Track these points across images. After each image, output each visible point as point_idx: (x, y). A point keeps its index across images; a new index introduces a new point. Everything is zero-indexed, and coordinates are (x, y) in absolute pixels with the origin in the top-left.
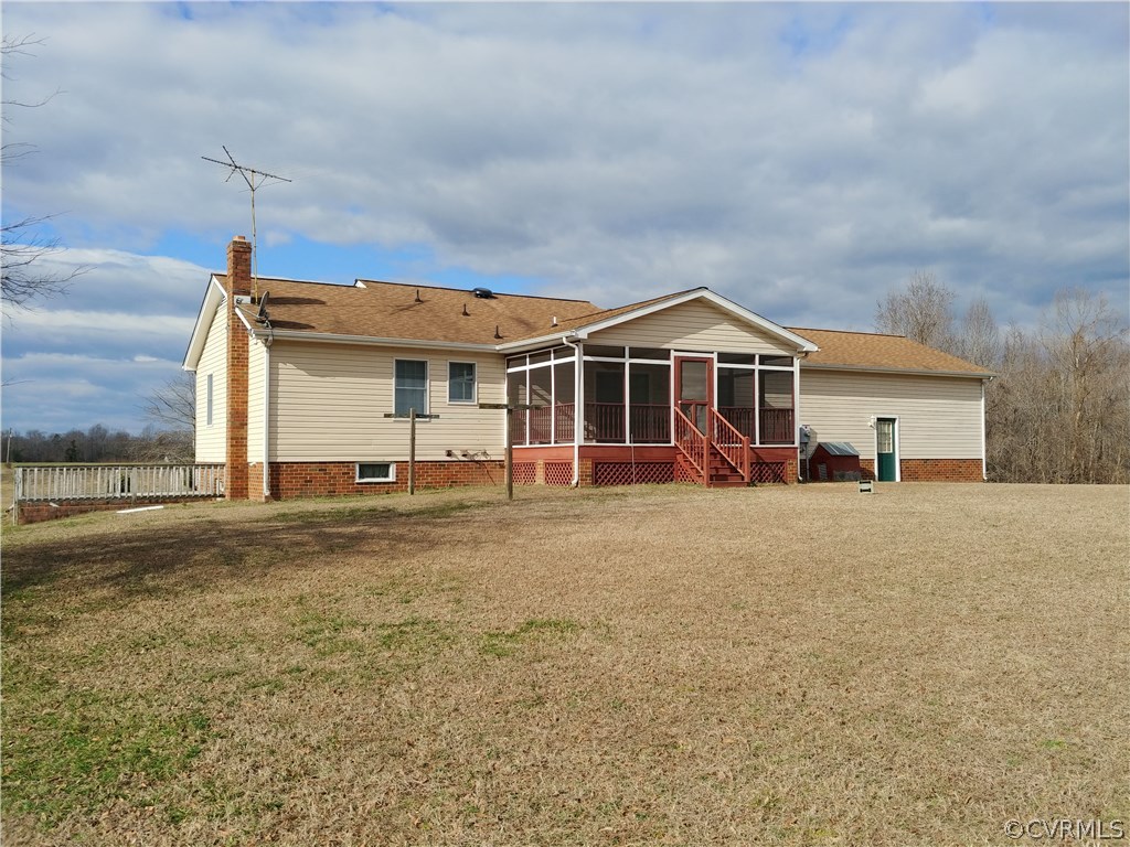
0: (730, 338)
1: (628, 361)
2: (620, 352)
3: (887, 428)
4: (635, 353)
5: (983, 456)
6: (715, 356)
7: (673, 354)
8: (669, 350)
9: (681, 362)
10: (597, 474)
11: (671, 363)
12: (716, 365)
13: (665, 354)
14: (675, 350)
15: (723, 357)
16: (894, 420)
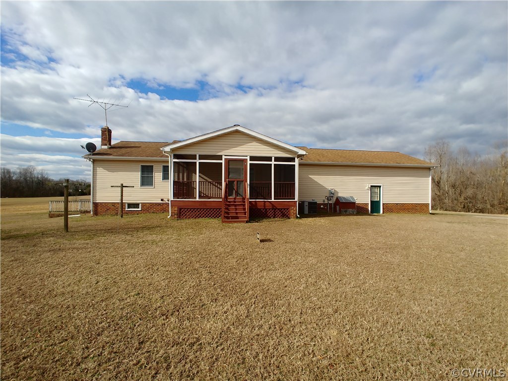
0: (257, 149)
1: (198, 161)
2: (194, 157)
3: (377, 190)
4: (201, 157)
5: (430, 202)
6: (248, 158)
7: (224, 157)
8: (222, 156)
9: (228, 161)
10: (180, 213)
11: (223, 162)
12: (249, 162)
13: (220, 157)
14: (225, 156)
15: (252, 158)
16: (380, 187)
